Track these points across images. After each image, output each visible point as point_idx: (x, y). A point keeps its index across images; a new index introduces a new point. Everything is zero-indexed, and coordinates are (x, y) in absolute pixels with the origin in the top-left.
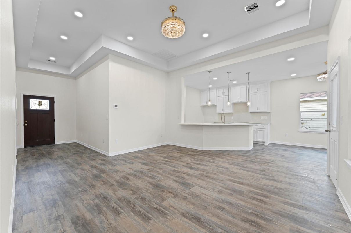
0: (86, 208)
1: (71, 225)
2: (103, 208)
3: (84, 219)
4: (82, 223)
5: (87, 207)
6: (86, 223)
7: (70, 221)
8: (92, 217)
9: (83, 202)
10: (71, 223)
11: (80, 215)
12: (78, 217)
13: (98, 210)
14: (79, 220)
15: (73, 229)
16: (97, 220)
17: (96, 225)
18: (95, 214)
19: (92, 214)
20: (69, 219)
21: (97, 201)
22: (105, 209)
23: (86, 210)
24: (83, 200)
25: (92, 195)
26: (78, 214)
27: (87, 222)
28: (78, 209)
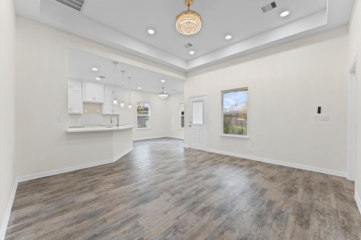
0: (286, 225)
1: (311, 224)
2: (274, 212)
3: (297, 219)
4: (301, 219)
5: (284, 224)
6: (299, 216)
7: (310, 228)
8: (290, 215)
9: (281, 233)
10: (310, 226)
11: (298, 225)
12: (301, 225)
13: (279, 215)
14: (302, 222)
15: (312, 221)
16: (290, 211)
17: (293, 209)
18: (285, 214)
19: (287, 216)
20: (310, 231)
21: (269, 221)
22: (274, 211)
23: (288, 224)
24: (279, 235)
25: (264, 231)
26: (299, 228)
27: (297, 216)
28: (294, 232)
